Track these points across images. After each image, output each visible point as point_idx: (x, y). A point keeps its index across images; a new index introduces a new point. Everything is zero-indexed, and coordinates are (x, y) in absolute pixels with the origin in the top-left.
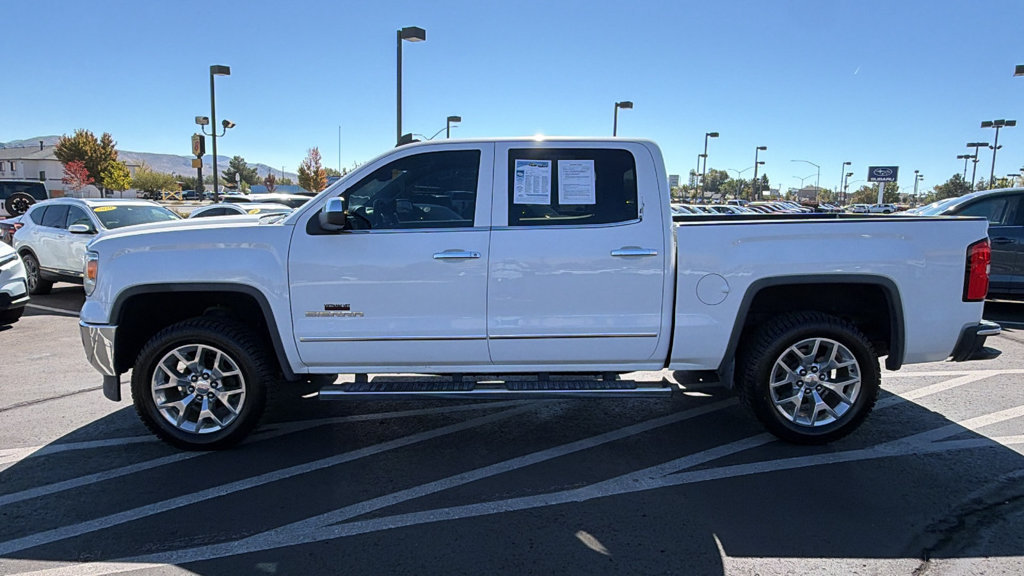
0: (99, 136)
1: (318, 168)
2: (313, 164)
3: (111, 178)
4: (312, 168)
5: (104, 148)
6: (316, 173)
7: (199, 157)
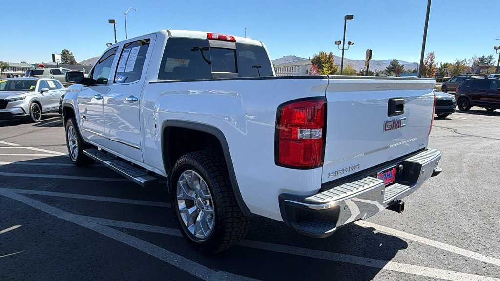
0: (328, 54)
1: (431, 64)
2: (429, 61)
3: (323, 71)
4: (428, 64)
5: (329, 59)
6: (430, 66)
7: (368, 60)
